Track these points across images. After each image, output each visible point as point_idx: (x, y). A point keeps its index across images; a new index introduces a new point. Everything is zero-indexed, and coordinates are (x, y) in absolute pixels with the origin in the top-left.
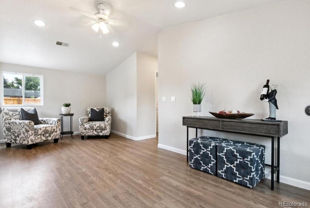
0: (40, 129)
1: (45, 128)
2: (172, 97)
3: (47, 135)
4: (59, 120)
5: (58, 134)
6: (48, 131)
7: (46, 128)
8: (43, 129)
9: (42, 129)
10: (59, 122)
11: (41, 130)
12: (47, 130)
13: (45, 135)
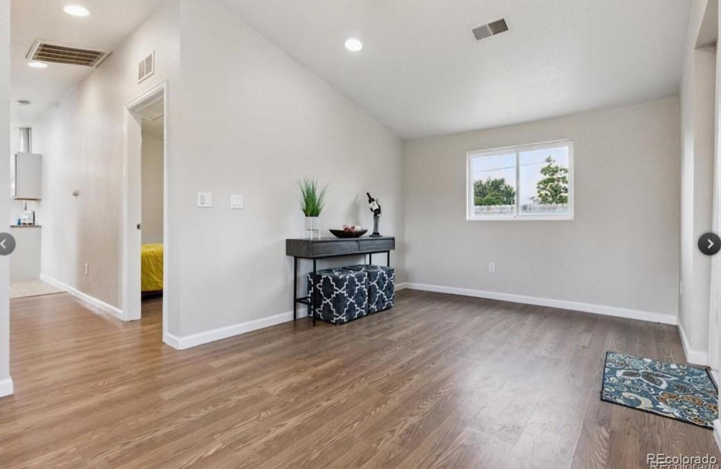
2: (232, 196)
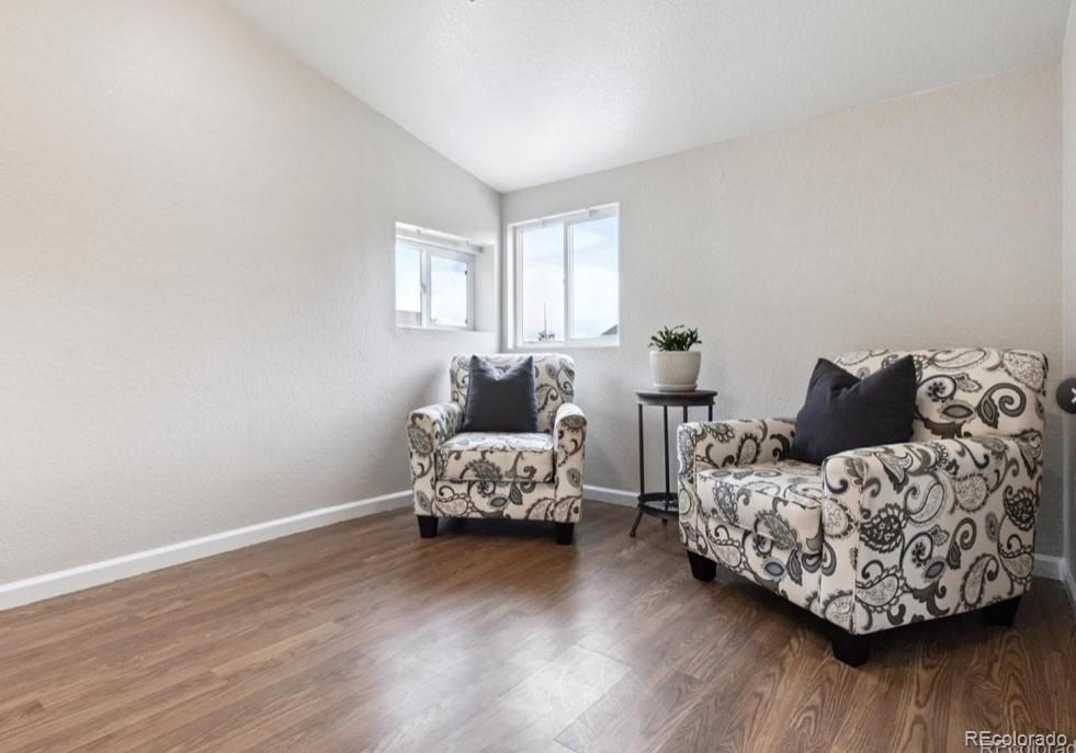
0: (454, 455)
1: (483, 453)
3: (504, 491)
4: (571, 423)
5: (563, 500)
6: (498, 470)
7: (488, 455)
8: (467, 458)
9: (462, 455)
10: (568, 436)
11: (458, 458)
12: (493, 465)
13: (491, 489)
